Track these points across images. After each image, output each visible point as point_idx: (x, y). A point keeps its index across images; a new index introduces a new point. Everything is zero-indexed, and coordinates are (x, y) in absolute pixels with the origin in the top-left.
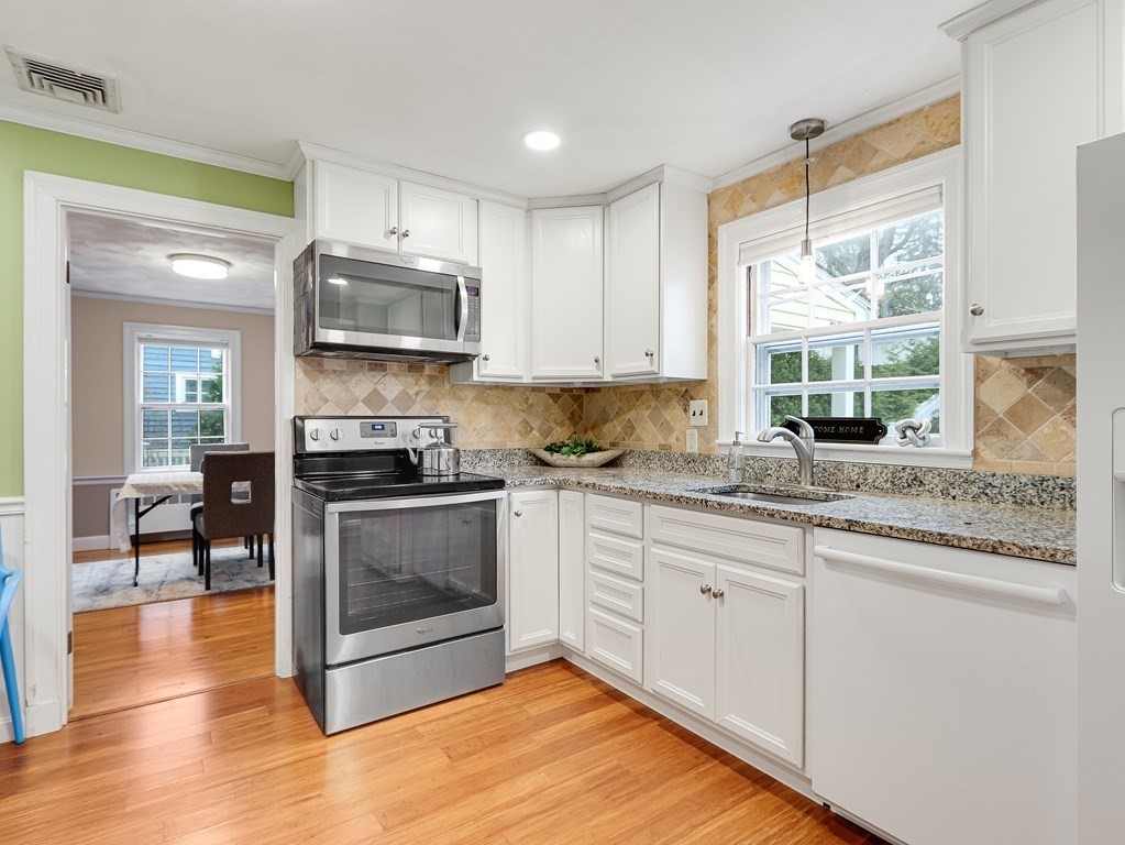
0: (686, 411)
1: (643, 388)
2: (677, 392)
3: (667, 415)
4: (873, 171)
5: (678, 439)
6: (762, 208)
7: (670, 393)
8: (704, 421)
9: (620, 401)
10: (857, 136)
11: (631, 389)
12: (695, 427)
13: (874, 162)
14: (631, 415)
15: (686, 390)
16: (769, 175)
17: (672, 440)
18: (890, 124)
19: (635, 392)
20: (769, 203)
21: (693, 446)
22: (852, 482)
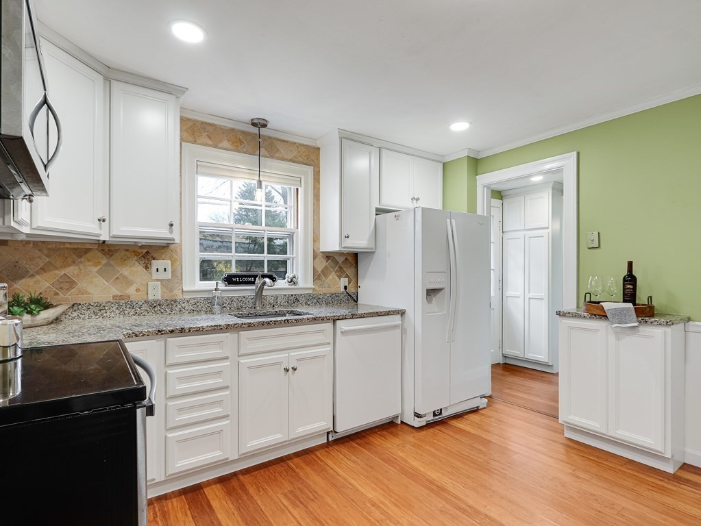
0: (146, 268)
1: (88, 246)
2: (136, 253)
3: (126, 271)
4: (278, 158)
5: (137, 290)
6: (216, 146)
7: (127, 253)
8: (168, 275)
9: (48, 256)
10: (270, 137)
11: (68, 246)
12: (157, 280)
13: (277, 155)
14: (71, 271)
15: (148, 252)
16: (221, 129)
17: (131, 291)
18: (284, 141)
19: (75, 249)
20: (220, 145)
21: (156, 293)
22: (271, 304)
